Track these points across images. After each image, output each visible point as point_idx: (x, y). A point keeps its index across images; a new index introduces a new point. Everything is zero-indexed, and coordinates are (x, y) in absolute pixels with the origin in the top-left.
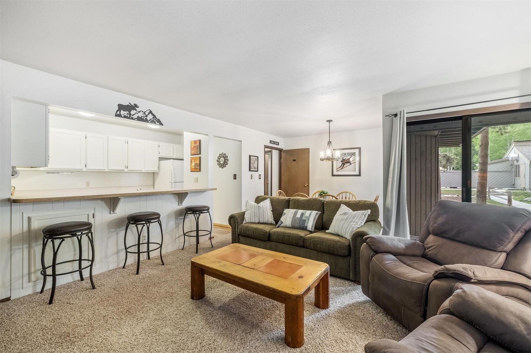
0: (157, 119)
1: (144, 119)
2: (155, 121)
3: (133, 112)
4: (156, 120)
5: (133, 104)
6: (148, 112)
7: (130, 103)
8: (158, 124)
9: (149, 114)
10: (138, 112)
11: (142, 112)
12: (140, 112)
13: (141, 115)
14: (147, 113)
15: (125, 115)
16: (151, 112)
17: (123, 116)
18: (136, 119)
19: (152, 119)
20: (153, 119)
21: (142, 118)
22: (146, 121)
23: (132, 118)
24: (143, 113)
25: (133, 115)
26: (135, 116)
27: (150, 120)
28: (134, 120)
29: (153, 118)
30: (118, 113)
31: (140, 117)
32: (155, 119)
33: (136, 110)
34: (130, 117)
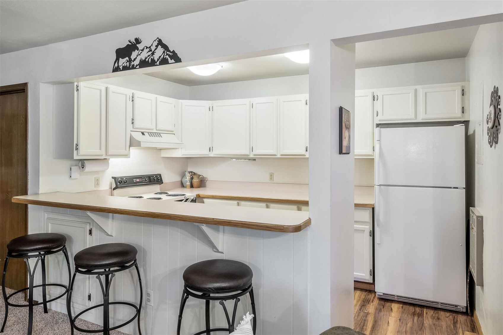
0: (170, 51)
1: (150, 60)
2: (167, 57)
3: (134, 55)
4: (169, 56)
5: (133, 40)
6: (156, 43)
7: (129, 41)
8: (173, 61)
9: (157, 46)
10: (140, 51)
11: (147, 48)
12: (143, 50)
13: (144, 55)
14: (153, 48)
15: (124, 65)
16: (160, 43)
17: (121, 67)
18: (138, 67)
19: (162, 57)
20: (164, 55)
21: (147, 60)
22: (153, 63)
23: (133, 68)
24: (148, 50)
25: (135, 60)
26: (137, 62)
27: (158, 60)
28: (135, 68)
29: (164, 52)
30: (116, 65)
31: (144, 59)
32: (167, 54)
33: (138, 50)
34: (130, 65)
